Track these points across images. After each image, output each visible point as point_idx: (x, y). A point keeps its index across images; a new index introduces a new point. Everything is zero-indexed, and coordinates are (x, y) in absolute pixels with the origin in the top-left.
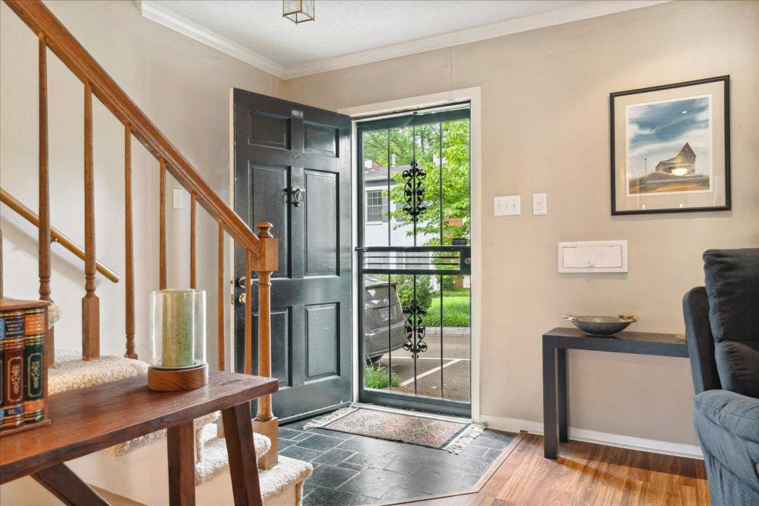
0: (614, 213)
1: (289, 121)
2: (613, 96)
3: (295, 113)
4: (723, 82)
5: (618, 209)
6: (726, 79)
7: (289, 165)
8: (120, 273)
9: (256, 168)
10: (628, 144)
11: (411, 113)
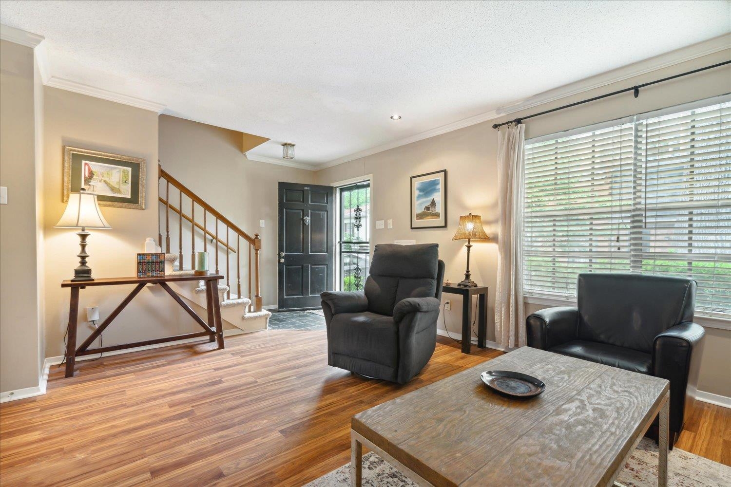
0: (412, 228)
1: (303, 191)
2: (412, 178)
3: (306, 188)
4: (444, 173)
5: (413, 227)
6: (445, 171)
7: (303, 208)
8: (236, 249)
9: (288, 211)
10: (416, 199)
11: (355, 184)
